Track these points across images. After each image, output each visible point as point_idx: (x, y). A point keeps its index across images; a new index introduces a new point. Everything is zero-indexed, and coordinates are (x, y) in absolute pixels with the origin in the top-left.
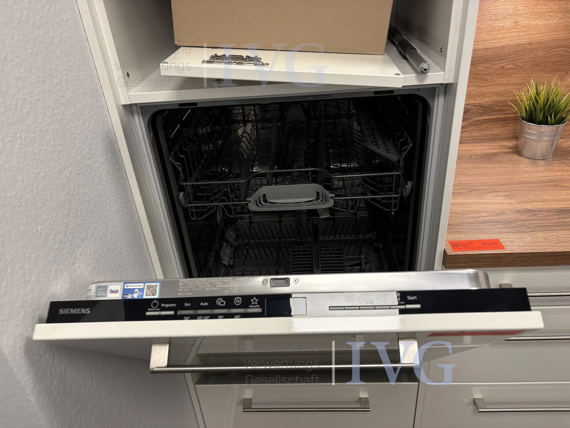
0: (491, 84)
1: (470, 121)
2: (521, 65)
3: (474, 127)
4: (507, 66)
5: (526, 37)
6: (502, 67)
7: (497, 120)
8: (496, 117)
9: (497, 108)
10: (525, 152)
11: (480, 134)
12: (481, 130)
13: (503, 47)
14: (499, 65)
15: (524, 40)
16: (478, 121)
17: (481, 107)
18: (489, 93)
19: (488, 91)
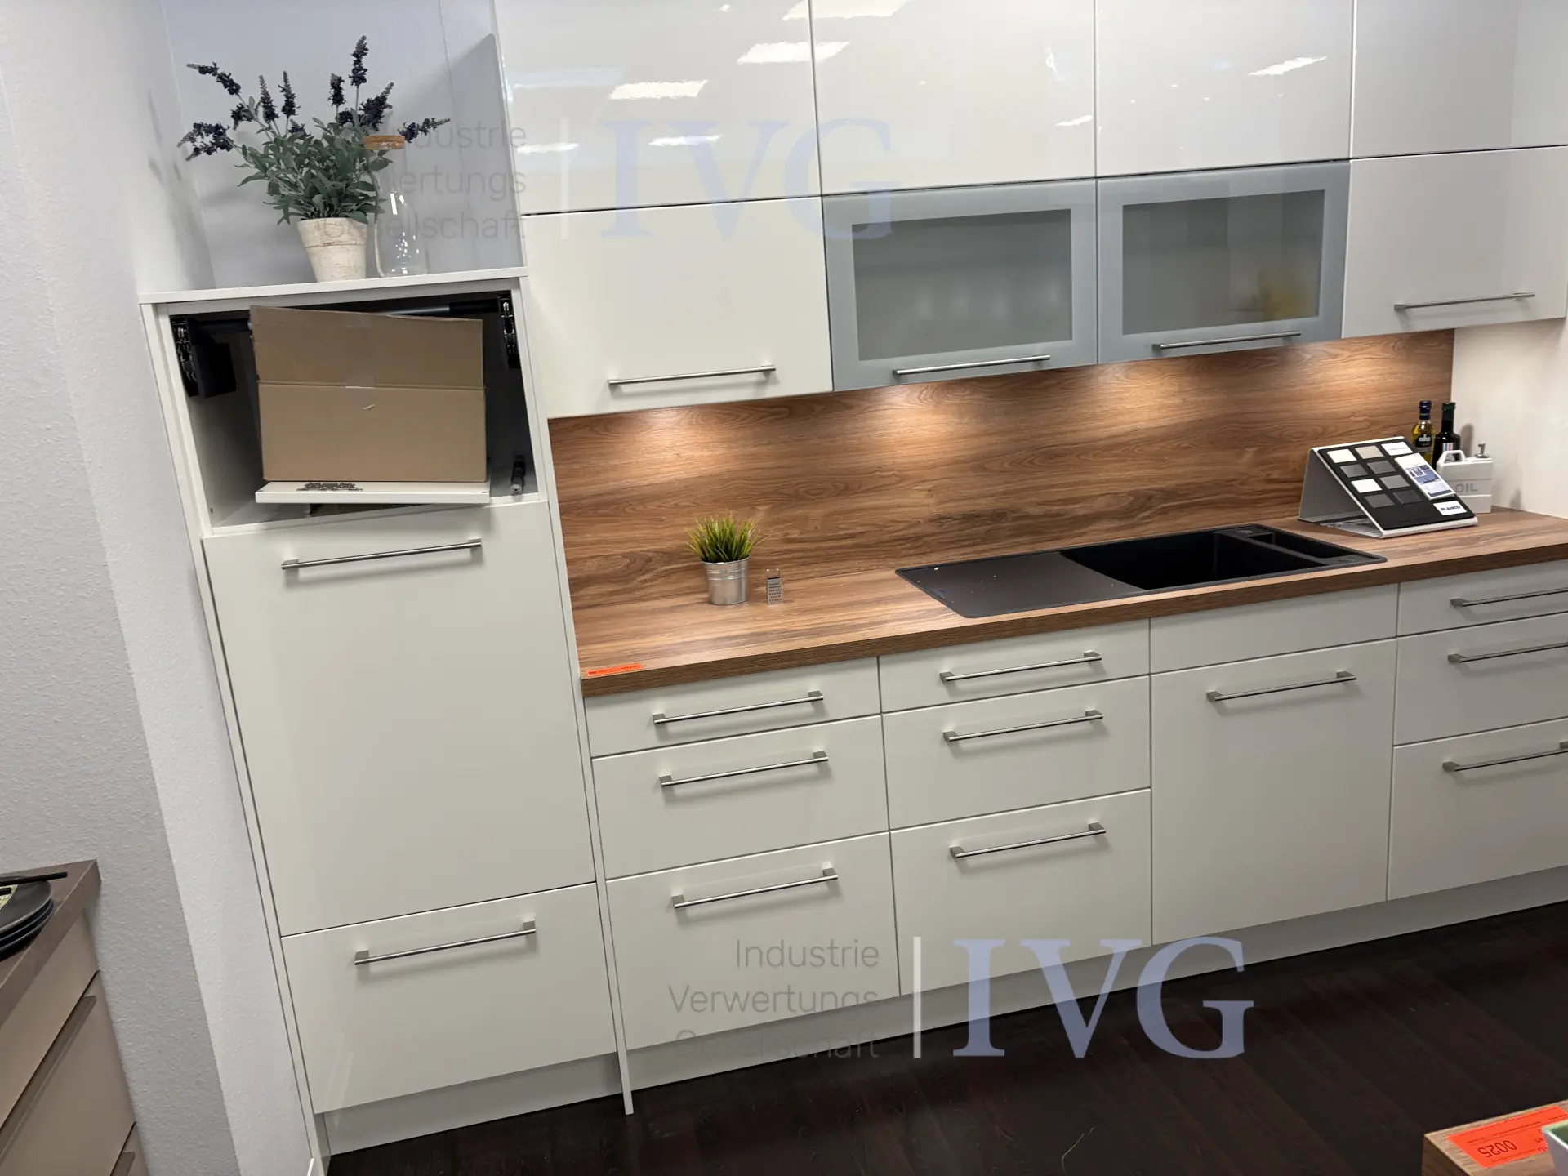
0: (668, 525)
1: (655, 572)
2: (698, 502)
3: (663, 579)
4: (681, 504)
5: (693, 470)
6: (677, 505)
7: (688, 569)
8: (686, 564)
9: (684, 554)
10: (716, 600)
11: (672, 587)
12: (672, 583)
13: (670, 483)
14: (672, 503)
15: (694, 473)
16: (665, 571)
17: (665, 553)
18: (669, 536)
19: (668, 534)
